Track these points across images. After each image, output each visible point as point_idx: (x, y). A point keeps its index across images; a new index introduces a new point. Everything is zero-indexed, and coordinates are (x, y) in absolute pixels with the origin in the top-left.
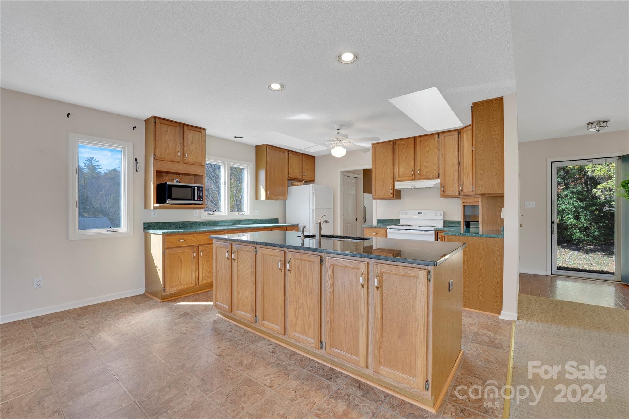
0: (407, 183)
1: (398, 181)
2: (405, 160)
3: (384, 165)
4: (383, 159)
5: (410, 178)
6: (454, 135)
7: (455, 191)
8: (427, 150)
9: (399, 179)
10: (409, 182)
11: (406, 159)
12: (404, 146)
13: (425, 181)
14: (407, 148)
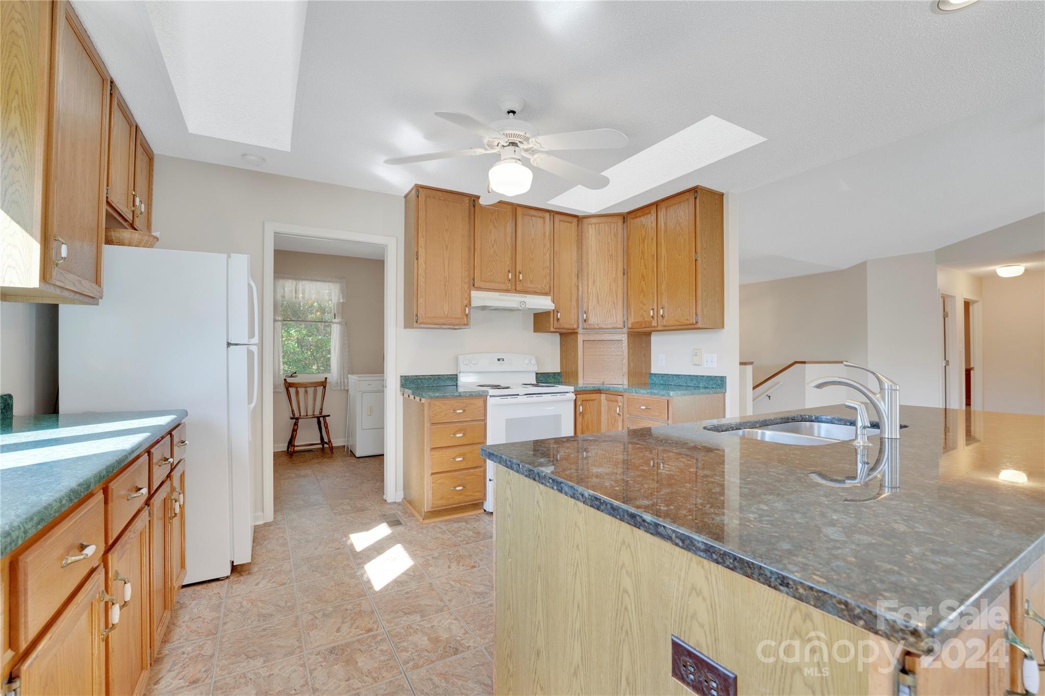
0: (496, 295)
1: (479, 289)
2: (493, 247)
3: (447, 246)
4: (447, 230)
5: (503, 287)
6: (571, 223)
7: (573, 320)
8: (532, 238)
9: (482, 285)
10: (500, 295)
11: (495, 245)
12: (492, 214)
13: (528, 296)
14: (497, 222)
